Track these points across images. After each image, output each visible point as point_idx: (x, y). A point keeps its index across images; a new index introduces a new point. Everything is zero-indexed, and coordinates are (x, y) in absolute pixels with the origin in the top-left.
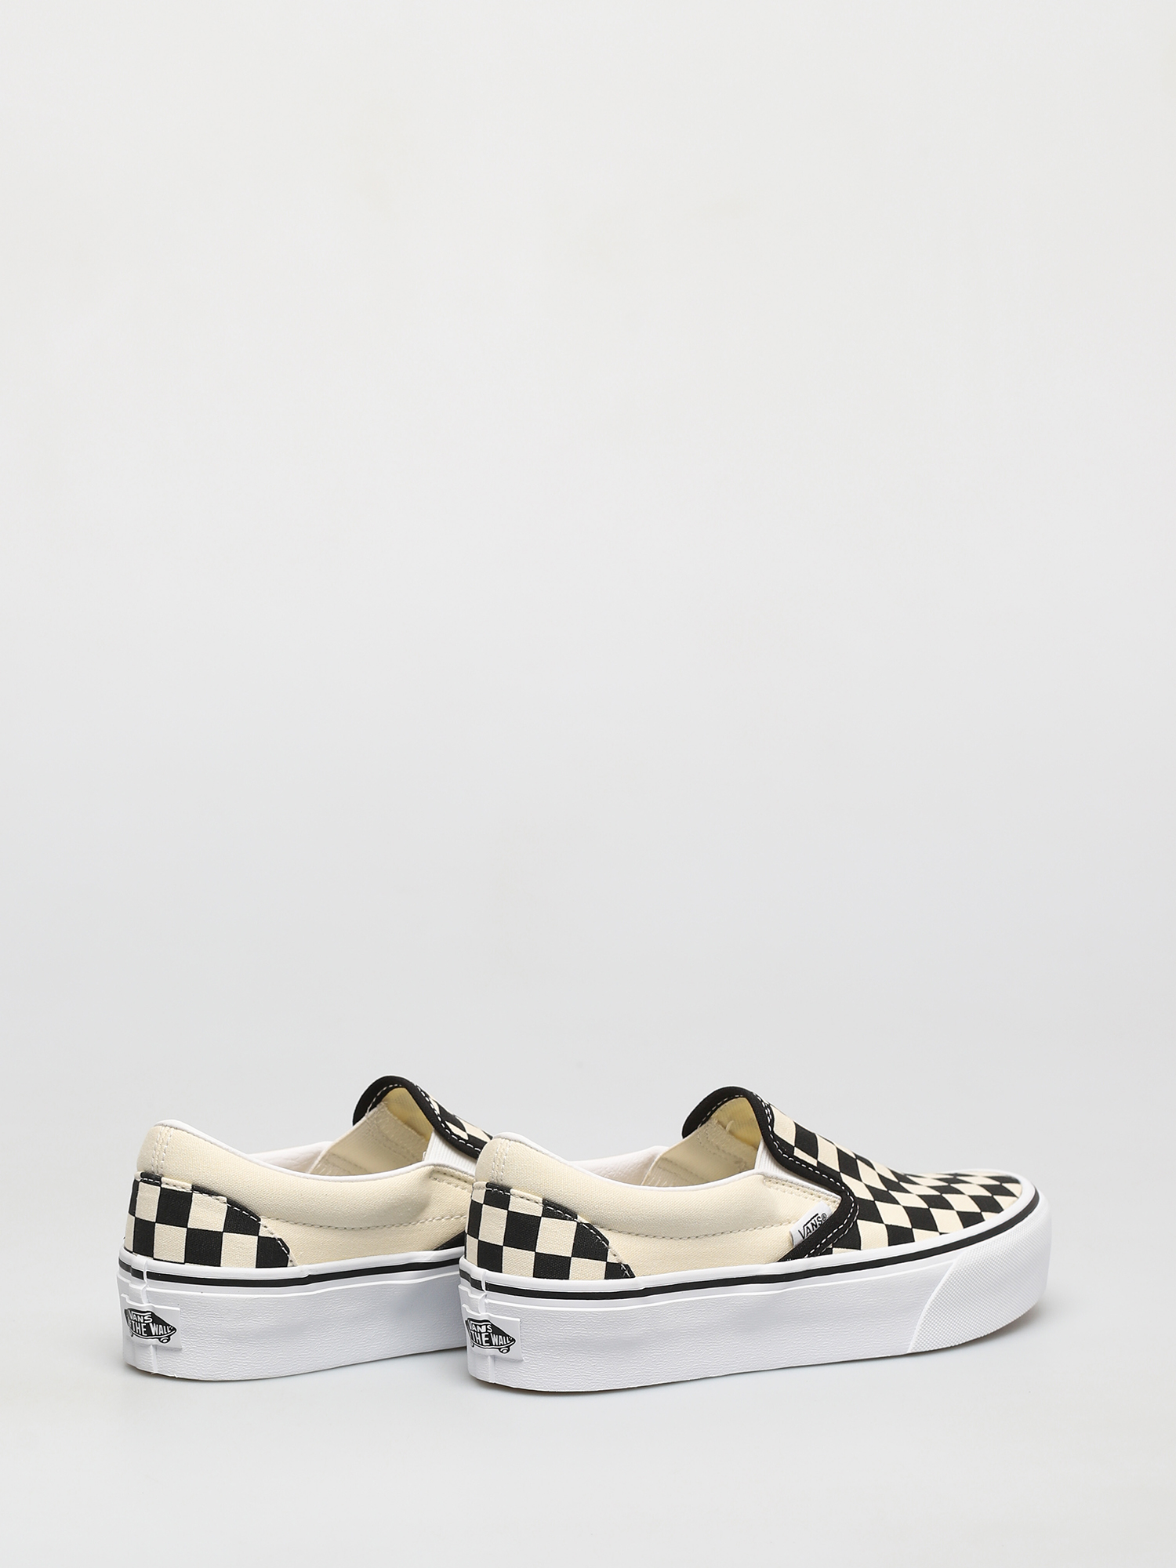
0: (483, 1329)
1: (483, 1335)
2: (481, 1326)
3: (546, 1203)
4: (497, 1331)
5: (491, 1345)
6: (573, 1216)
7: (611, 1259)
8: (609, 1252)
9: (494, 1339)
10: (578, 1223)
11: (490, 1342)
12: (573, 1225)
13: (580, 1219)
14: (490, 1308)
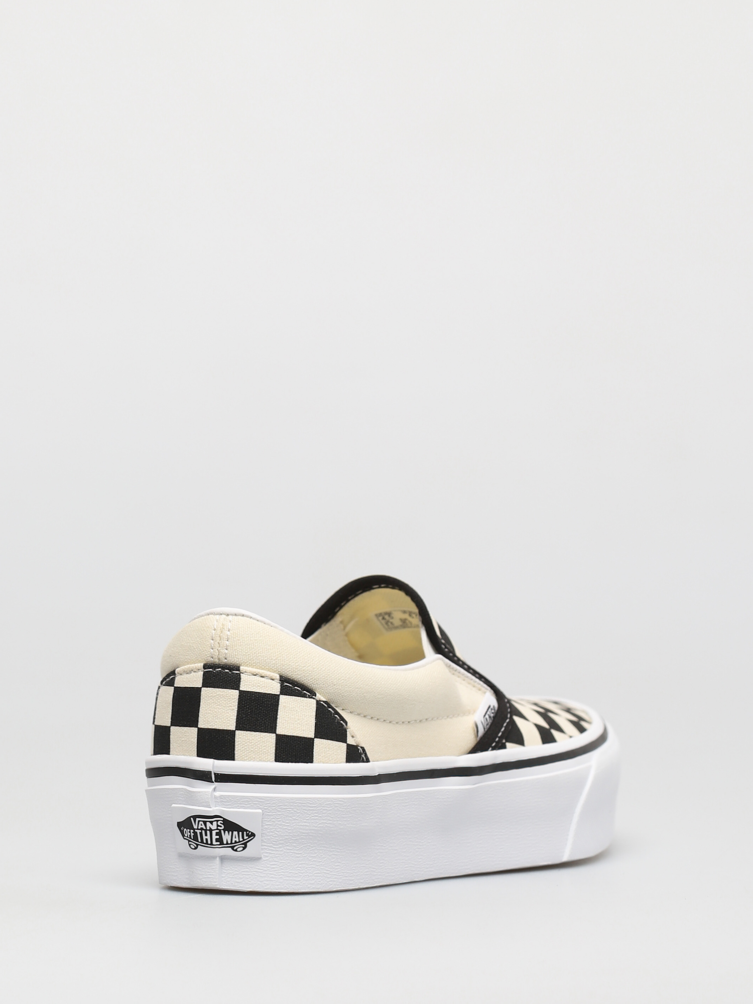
0: (214, 827)
1: (214, 833)
2: (211, 823)
3: (283, 680)
4: (230, 826)
5: (222, 843)
6: (311, 694)
7: (350, 741)
8: (348, 733)
9: (226, 837)
10: (317, 701)
11: (220, 840)
12: (312, 703)
13: (319, 696)
14: (223, 800)
